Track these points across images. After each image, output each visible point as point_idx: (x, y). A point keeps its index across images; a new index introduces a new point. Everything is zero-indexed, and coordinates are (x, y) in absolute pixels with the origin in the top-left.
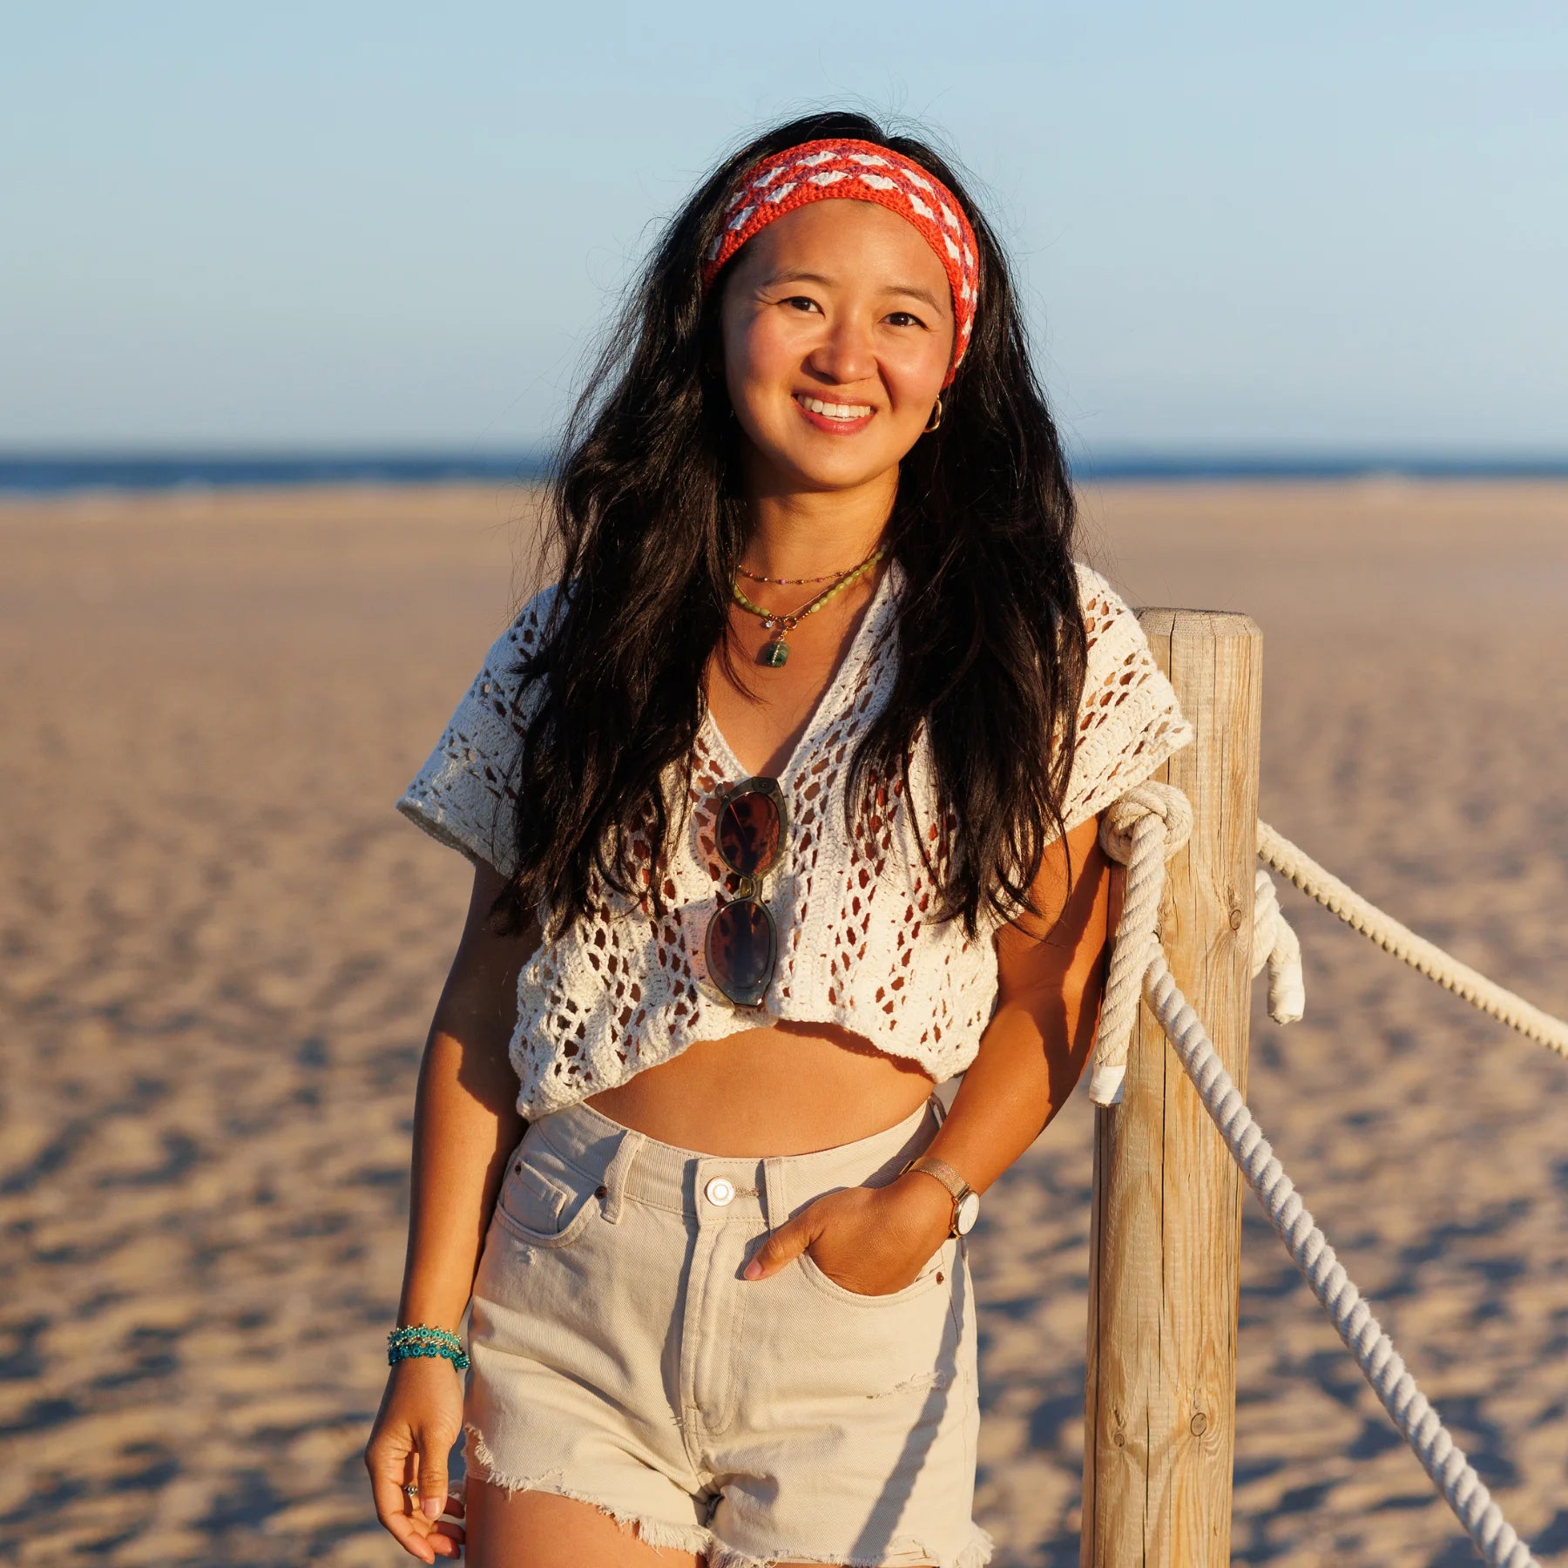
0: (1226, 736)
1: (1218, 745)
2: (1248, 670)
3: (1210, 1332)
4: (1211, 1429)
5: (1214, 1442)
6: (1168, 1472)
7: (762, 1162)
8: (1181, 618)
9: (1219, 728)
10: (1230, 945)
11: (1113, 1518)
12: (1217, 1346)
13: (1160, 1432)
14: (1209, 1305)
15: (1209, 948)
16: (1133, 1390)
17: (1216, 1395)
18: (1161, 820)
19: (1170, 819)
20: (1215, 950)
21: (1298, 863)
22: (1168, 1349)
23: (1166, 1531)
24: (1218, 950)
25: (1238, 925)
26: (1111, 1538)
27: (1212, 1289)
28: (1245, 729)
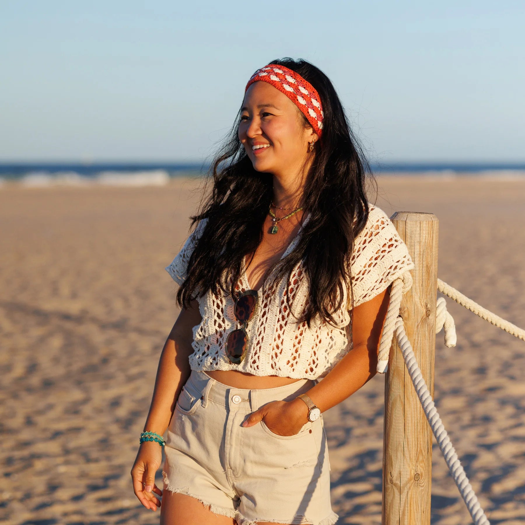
0: (424, 253)
1: (422, 256)
2: (432, 232)
3: (420, 447)
4: (421, 479)
5: (423, 483)
6: (407, 492)
7: (250, 391)
8: (409, 215)
9: (422, 251)
10: (426, 322)
11: (389, 507)
12: (423, 452)
13: (404, 479)
14: (420, 438)
15: (419, 322)
16: (396, 465)
17: (423, 468)
18: (402, 281)
19: (404, 280)
20: (421, 323)
21: (457, 295)
22: (407, 453)
23: (406, 512)
24: (422, 323)
25: (429, 315)
26: (389, 513)
27: (421, 434)
28: (431, 251)
